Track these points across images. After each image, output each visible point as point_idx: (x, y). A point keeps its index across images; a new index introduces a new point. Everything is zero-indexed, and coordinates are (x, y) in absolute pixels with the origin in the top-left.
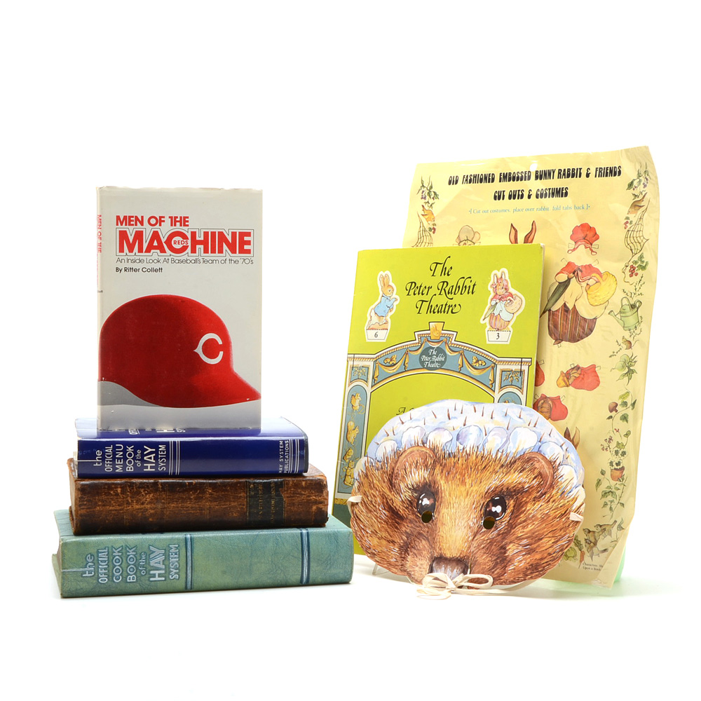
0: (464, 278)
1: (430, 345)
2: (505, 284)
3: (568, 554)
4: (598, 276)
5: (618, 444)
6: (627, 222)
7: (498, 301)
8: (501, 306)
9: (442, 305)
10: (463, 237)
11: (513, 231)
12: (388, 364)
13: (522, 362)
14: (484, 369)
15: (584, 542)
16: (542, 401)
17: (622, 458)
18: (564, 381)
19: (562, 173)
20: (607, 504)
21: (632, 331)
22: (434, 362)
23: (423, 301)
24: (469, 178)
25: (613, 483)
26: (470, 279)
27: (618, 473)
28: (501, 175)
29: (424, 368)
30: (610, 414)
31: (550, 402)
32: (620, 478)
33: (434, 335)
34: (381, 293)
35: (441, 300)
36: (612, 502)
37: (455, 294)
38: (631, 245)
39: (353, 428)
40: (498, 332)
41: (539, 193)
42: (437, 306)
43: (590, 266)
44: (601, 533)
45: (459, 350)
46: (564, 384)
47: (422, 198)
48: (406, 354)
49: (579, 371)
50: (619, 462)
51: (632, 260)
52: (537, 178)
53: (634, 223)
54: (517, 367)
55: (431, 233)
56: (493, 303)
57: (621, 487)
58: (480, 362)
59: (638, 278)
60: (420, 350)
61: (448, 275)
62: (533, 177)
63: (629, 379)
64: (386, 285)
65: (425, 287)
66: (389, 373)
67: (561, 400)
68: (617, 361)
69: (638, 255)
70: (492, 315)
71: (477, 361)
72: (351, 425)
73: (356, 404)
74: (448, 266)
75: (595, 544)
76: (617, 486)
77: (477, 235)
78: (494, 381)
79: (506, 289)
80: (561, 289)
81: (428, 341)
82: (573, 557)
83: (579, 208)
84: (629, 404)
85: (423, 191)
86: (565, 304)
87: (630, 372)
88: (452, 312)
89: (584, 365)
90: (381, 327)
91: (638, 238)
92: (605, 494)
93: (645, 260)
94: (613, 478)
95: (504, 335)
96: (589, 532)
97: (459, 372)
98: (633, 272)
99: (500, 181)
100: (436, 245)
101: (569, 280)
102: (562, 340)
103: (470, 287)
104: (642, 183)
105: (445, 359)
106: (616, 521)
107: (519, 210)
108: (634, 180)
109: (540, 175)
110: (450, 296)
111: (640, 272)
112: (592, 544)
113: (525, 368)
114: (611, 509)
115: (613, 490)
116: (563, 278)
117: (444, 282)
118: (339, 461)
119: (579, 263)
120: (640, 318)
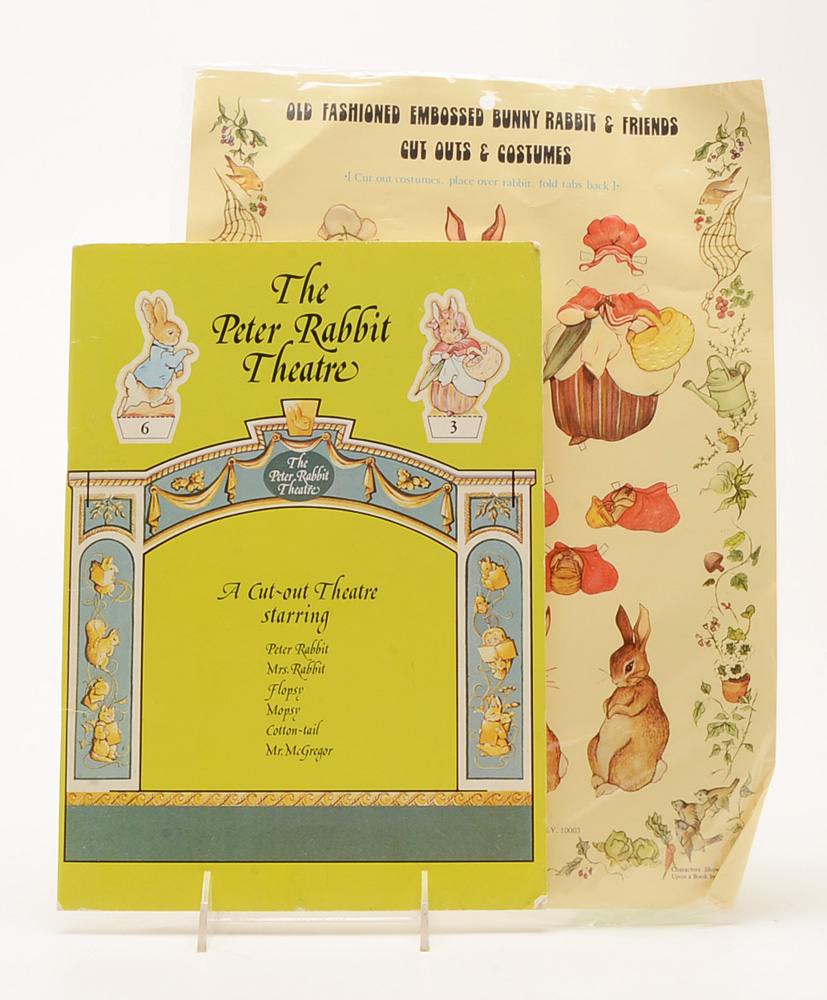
0: (359, 307)
1: (290, 447)
2: (460, 320)
3: (642, 854)
4: (651, 315)
5: (732, 631)
6: (700, 220)
7: (446, 356)
8: (453, 365)
9: (311, 365)
10: (335, 227)
11: (453, 223)
12: (182, 491)
13: (513, 479)
14: (428, 495)
15: (675, 826)
16: (560, 556)
17: (743, 657)
18: (603, 516)
19: (555, 119)
20: (719, 749)
21: (736, 418)
22: (302, 484)
23: (260, 356)
24: (339, 111)
25: (729, 707)
26: (375, 311)
27: (738, 687)
28: (413, 111)
29: (278, 497)
30: (710, 576)
31: (577, 558)
32: (742, 697)
33: (297, 427)
34: (148, 339)
35: (308, 353)
36: (728, 743)
37: (340, 340)
38: (714, 260)
39: (103, 633)
40: (452, 418)
41: (505, 152)
42: (298, 365)
43: (631, 296)
44: (708, 805)
45: (363, 456)
46: (602, 521)
47: (224, 142)
48: (230, 467)
49: (632, 496)
50: (738, 666)
51: (719, 288)
52: (496, 123)
53: (715, 221)
54: (506, 490)
55: (256, 214)
56: (436, 359)
57: (746, 714)
58: (416, 482)
59: (735, 321)
60: (265, 460)
61: (320, 301)
62: (488, 120)
63: (741, 508)
64: (157, 318)
65: (264, 326)
66: (190, 511)
67: (601, 552)
68: (712, 474)
69: (731, 279)
70: (435, 385)
71: (410, 479)
72: (97, 627)
73: (107, 579)
74: (317, 281)
75: (696, 828)
76: (738, 712)
77: (368, 225)
78: (454, 519)
79: (462, 332)
80: (574, 338)
81: (282, 438)
82: (652, 859)
83: (598, 187)
84: (746, 555)
85: (225, 129)
86: (584, 367)
87: (741, 495)
88: (337, 379)
89: (642, 483)
90: (157, 412)
91: (727, 249)
92: (714, 729)
93: (746, 287)
94: (728, 697)
95: (469, 427)
96: (685, 805)
97: (367, 503)
98: (723, 309)
99: (413, 122)
100: (269, 238)
101: (588, 320)
102: (588, 437)
103: (375, 326)
104: (728, 150)
105: (331, 476)
106: (737, 780)
107: (462, 182)
108: (710, 144)
109: (503, 120)
110: (328, 345)
111: (738, 310)
112: (690, 829)
113: (522, 489)
114: (727, 757)
115: (731, 721)
116: (576, 316)
117: (310, 316)
118: (72, 710)
119: (606, 290)
120: (750, 394)
